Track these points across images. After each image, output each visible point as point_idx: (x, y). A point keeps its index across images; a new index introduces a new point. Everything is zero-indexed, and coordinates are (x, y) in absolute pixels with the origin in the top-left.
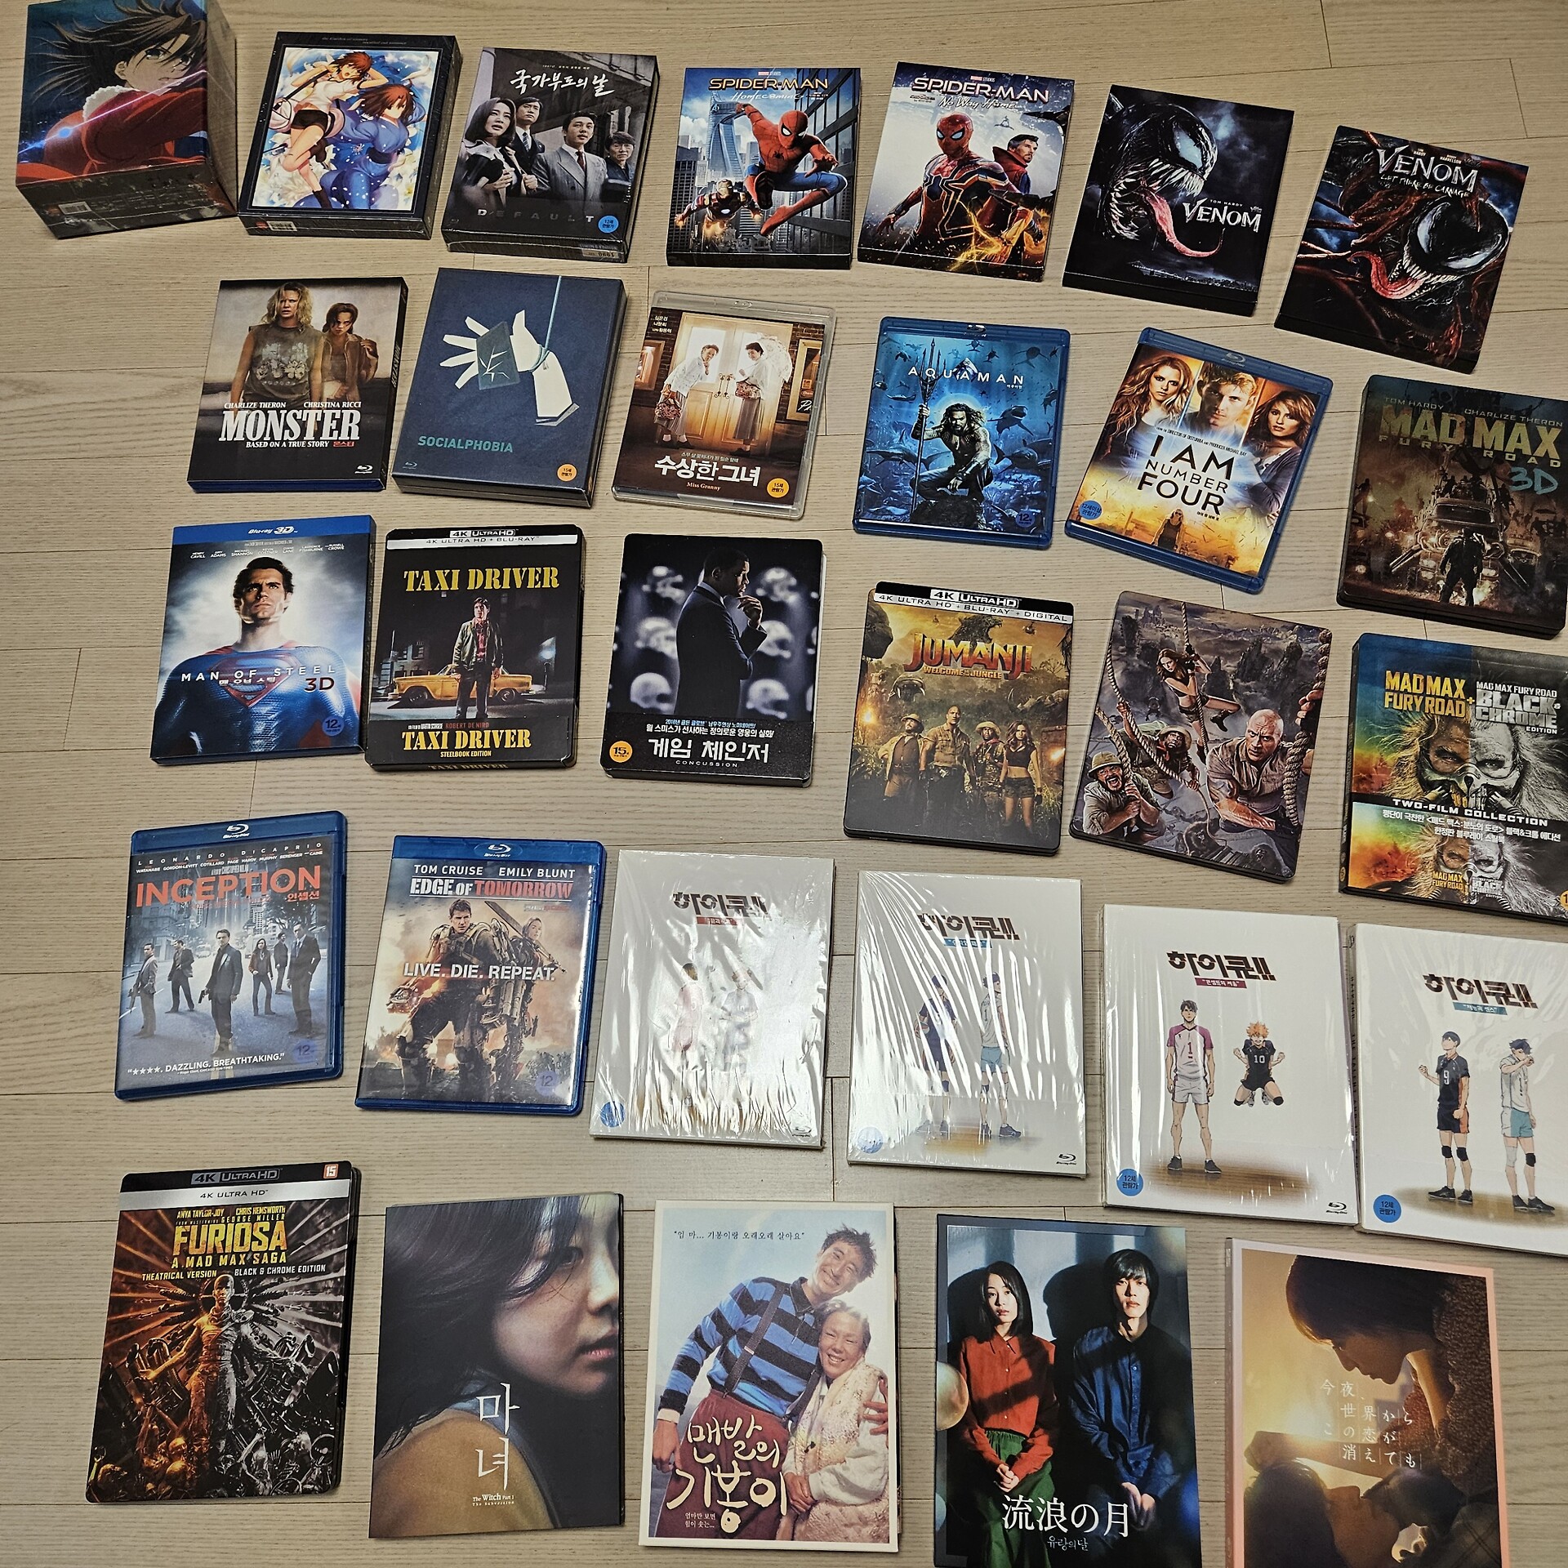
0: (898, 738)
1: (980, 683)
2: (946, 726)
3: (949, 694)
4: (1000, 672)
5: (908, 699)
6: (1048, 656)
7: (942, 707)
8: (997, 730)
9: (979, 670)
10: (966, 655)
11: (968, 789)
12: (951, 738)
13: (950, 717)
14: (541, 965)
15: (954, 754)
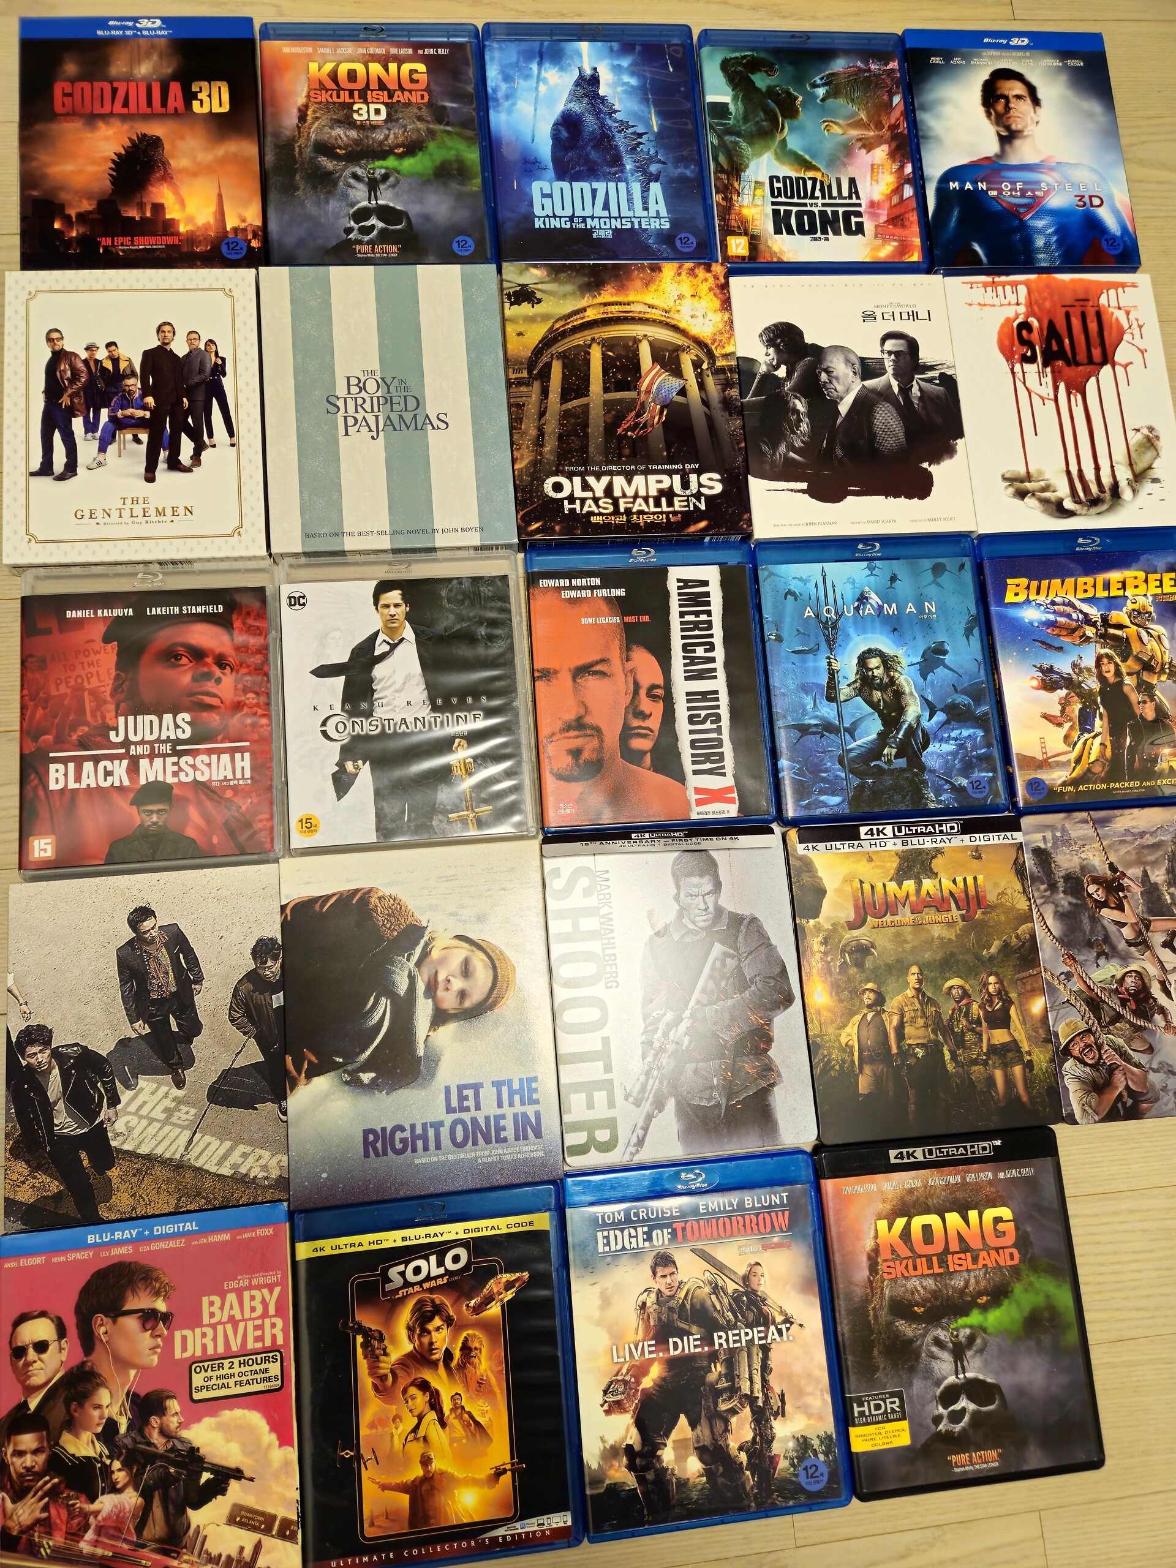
0: (858, 1017)
1: (937, 931)
2: (910, 993)
3: (904, 951)
4: (955, 913)
5: (860, 965)
6: (1003, 884)
7: (899, 968)
8: (967, 987)
9: (930, 915)
10: (913, 898)
11: (950, 1067)
12: (918, 1006)
13: (912, 979)
14: (774, 1323)
15: (926, 1026)
